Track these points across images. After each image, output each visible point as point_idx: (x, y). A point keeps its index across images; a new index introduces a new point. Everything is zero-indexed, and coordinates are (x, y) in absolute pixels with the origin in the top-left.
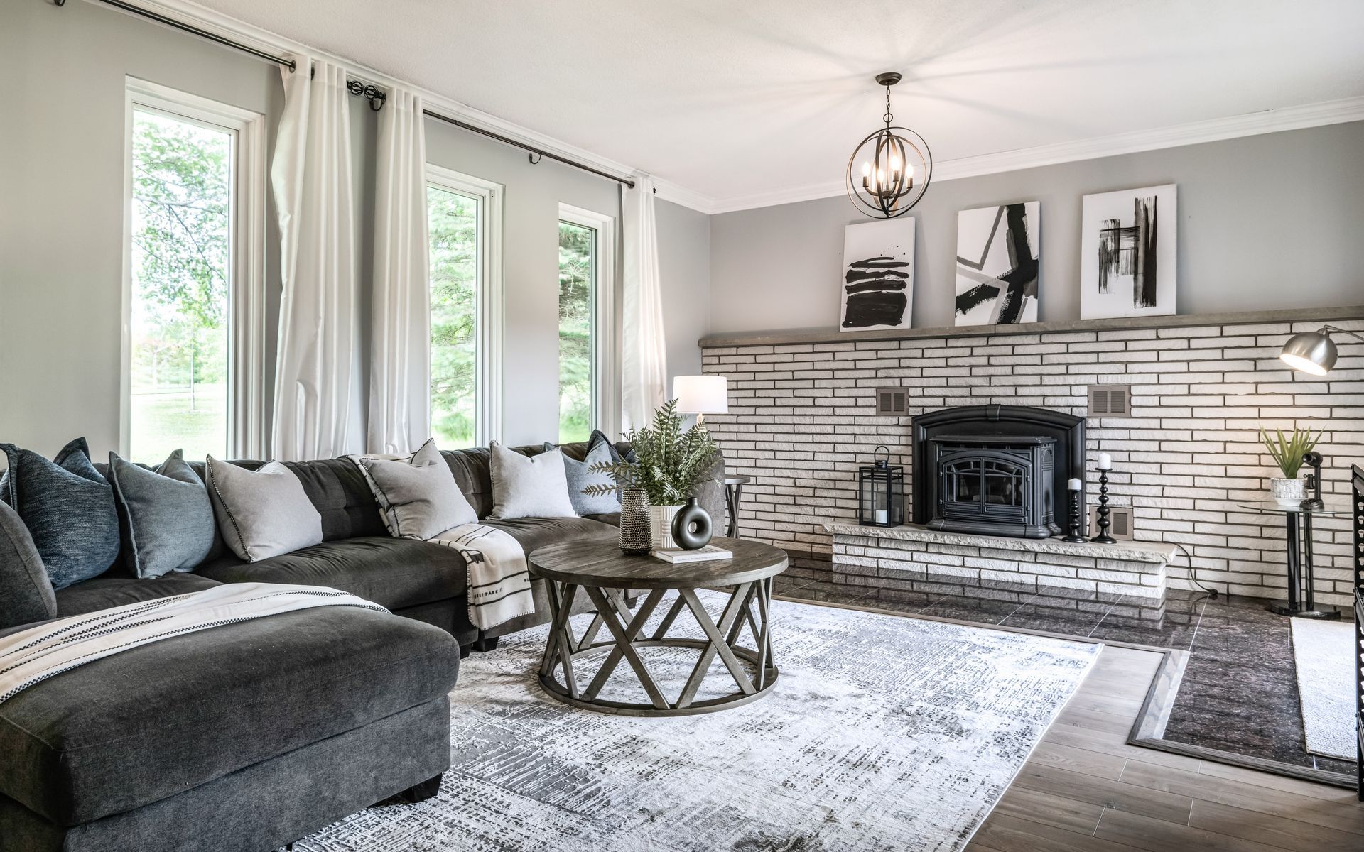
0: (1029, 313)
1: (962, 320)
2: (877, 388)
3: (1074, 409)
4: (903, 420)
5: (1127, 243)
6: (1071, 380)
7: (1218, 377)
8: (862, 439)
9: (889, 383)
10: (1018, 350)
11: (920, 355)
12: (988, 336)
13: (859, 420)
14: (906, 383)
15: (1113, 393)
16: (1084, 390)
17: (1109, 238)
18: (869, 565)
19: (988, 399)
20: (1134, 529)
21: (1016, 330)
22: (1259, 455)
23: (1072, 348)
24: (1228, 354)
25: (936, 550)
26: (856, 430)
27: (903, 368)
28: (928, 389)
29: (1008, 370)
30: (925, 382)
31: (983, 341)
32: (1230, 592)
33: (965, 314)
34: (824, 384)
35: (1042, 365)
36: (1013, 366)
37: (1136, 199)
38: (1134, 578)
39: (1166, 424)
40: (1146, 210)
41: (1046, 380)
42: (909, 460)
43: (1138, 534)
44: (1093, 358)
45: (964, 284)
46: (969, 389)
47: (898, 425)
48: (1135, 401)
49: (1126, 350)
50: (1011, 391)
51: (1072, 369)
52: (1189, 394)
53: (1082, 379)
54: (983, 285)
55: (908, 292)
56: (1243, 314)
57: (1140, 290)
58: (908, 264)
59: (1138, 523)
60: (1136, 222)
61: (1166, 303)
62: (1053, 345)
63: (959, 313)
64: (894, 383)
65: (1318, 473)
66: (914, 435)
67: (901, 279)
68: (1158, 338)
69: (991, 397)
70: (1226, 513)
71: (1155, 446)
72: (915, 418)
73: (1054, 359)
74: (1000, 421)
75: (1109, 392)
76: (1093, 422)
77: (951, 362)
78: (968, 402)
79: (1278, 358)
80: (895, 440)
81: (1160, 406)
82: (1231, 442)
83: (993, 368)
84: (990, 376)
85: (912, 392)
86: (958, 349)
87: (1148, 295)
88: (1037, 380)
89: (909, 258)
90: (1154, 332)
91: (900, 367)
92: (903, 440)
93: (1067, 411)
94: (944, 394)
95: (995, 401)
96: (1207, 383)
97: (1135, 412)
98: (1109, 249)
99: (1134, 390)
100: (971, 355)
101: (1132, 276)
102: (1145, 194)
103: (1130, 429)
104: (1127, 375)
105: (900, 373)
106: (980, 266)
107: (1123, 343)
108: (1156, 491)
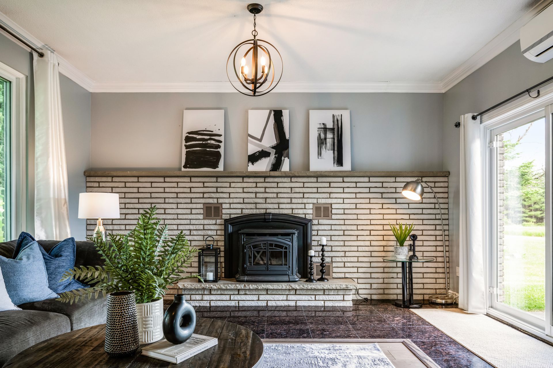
0: (285, 167)
1: (252, 168)
2: (204, 204)
3: (307, 215)
4: (219, 221)
5: (330, 135)
6: (305, 201)
7: (367, 201)
8: (195, 233)
9: (211, 201)
10: (280, 185)
11: (228, 186)
12: (265, 177)
13: (193, 222)
14: (220, 201)
15: (324, 207)
16: (311, 206)
17: (322, 132)
18: (205, 305)
19: (265, 210)
20: (333, 272)
21: (280, 175)
22: (383, 236)
23: (306, 185)
24: (372, 190)
25: (244, 293)
26: (191, 227)
27: (219, 193)
28: (233, 204)
29: (275, 195)
30: (231, 201)
31: (262, 180)
32: (372, 298)
33: (253, 164)
34: (171, 201)
35: (291, 193)
36: (277, 193)
37: (333, 115)
38: (340, 297)
39: (347, 222)
40: (337, 120)
41: (294, 201)
42: (222, 243)
43: (335, 275)
44: (315, 190)
45: (253, 148)
46: (255, 205)
47: (216, 224)
48: (334, 211)
49: (330, 187)
50: (276, 206)
51: (306, 195)
52: (356, 208)
53: (310, 201)
54: (262, 150)
55: (221, 150)
56: (379, 172)
57: (336, 158)
58: (221, 135)
59: (335, 270)
60: (333, 126)
61: (347, 166)
62: (297, 184)
63: (250, 164)
64: (213, 201)
65: (414, 243)
66: (226, 229)
67: (217, 143)
68: (343, 182)
69: (266, 209)
70: (370, 262)
71: (341, 233)
72: (226, 220)
73: (297, 190)
74: (271, 221)
75: (322, 206)
76: (315, 222)
77: (245, 190)
78: (254, 212)
79: (401, 193)
80: (214, 233)
81: (344, 214)
82: (373, 230)
83: (267, 194)
84: (266, 198)
85: (224, 206)
86: (249, 183)
87: (339, 161)
88: (289, 201)
89: (222, 132)
90: (342, 178)
91: (217, 192)
92: (219, 232)
93: (303, 216)
94: (242, 207)
95: (268, 211)
96: (363, 203)
97: (334, 217)
98: (322, 137)
99: (334, 206)
100: (256, 187)
101: (332, 151)
102: (337, 113)
103: (331, 225)
104: (330, 199)
105: (217, 195)
106: (260, 140)
107: (329, 183)
108: (342, 254)
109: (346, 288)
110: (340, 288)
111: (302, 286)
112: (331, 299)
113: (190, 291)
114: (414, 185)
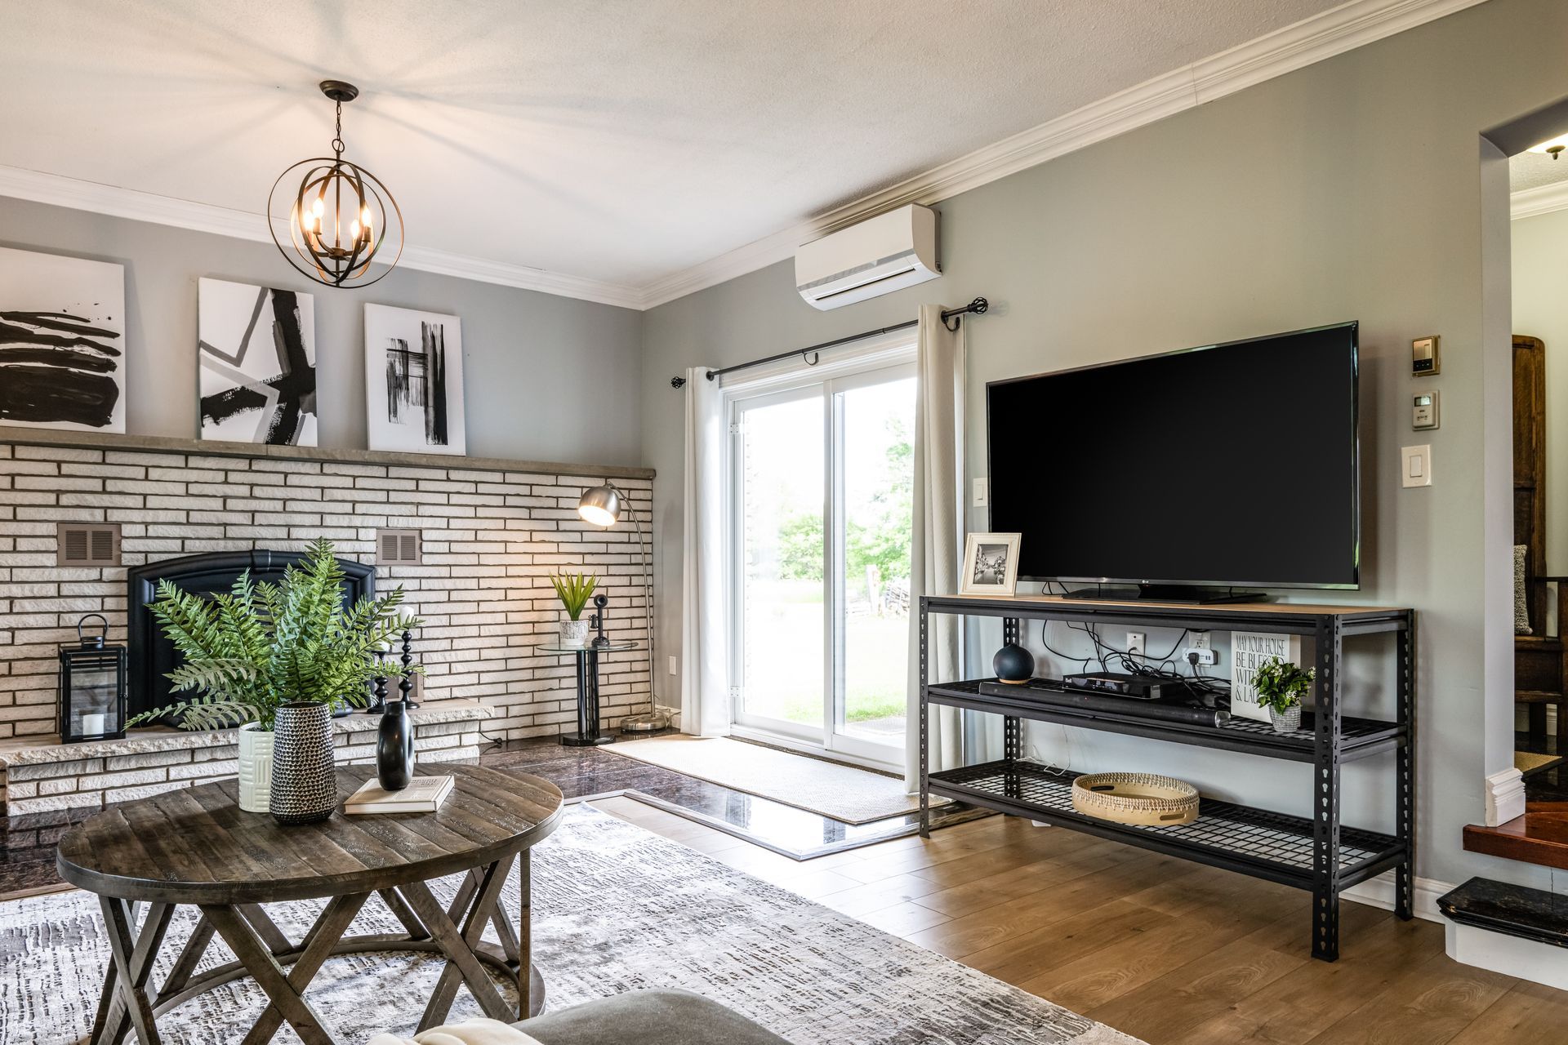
0: (308, 434)
1: (213, 432)
2: (59, 523)
3: (361, 556)
4: (109, 573)
5: (415, 370)
6: (357, 521)
7: (500, 524)
8: (28, 606)
9: (84, 515)
10: (292, 480)
11: (142, 476)
12: (251, 458)
13: (21, 574)
14: (114, 516)
15: (403, 538)
16: (372, 534)
17: (397, 360)
18: (87, 804)
19: (251, 542)
20: (424, 688)
21: (295, 455)
22: (532, 600)
23: (360, 483)
24: (510, 501)
25: (208, 756)
26: (15, 590)
27: (111, 493)
28: (156, 527)
29: (279, 506)
30: (149, 516)
31: (243, 464)
32: (509, 738)
33: (216, 423)
35: (322, 500)
36: (285, 501)
37: (423, 323)
38: (453, 741)
39: (456, 572)
40: (433, 337)
41: (328, 520)
42: (123, 633)
43: (428, 695)
44: (382, 496)
45: (214, 382)
46: (222, 528)
47: (100, 580)
48: (426, 547)
49: (417, 490)
50: (282, 533)
51: (360, 508)
52: (476, 541)
53: (369, 521)
54: (243, 388)
55: (118, 376)
56: (525, 463)
57: (432, 425)
58: (117, 335)
59: (429, 682)
60: (424, 348)
61: (456, 444)
62: (337, 479)
63: (208, 421)
64: (92, 515)
65: (600, 613)
66: (133, 595)
67: (105, 356)
68: (448, 480)
69: (254, 540)
70: (506, 659)
71: (444, 596)
72: (133, 570)
73: (338, 495)
74: (270, 571)
75: (399, 534)
76: (382, 572)
77: (194, 489)
78: (221, 546)
80: (96, 604)
81: (450, 553)
82: (511, 588)
83: (257, 501)
84: (253, 512)
85: (127, 530)
86: (205, 472)
87: (439, 431)
88: (315, 520)
89: (117, 326)
90: (445, 472)
91: (104, 491)
92: (110, 603)
93: (353, 558)
94: (183, 534)
95: (260, 545)
96: (490, 529)
97: (426, 559)
98: (397, 372)
99: (426, 535)
100: (226, 482)
101: (423, 408)
102: (433, 320)
103: (420, 578)
104: (417, 518)
105: (106, 500)
106: (237, 361)
107: (415, 482)
108: (446, 644)
109: (469, 718)
110: (454, 720)
111: (366, 724)
112: (433, 747)
113: (36, 772)
114: (604, 495)
